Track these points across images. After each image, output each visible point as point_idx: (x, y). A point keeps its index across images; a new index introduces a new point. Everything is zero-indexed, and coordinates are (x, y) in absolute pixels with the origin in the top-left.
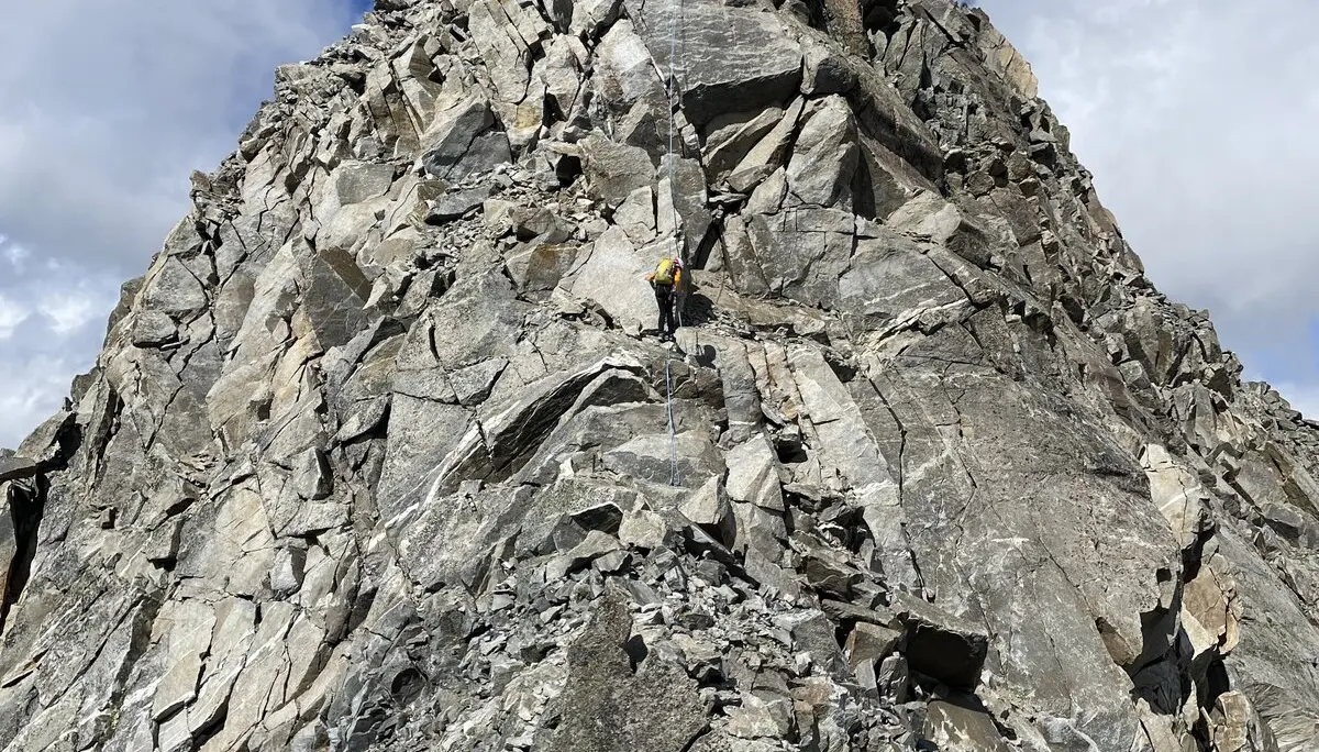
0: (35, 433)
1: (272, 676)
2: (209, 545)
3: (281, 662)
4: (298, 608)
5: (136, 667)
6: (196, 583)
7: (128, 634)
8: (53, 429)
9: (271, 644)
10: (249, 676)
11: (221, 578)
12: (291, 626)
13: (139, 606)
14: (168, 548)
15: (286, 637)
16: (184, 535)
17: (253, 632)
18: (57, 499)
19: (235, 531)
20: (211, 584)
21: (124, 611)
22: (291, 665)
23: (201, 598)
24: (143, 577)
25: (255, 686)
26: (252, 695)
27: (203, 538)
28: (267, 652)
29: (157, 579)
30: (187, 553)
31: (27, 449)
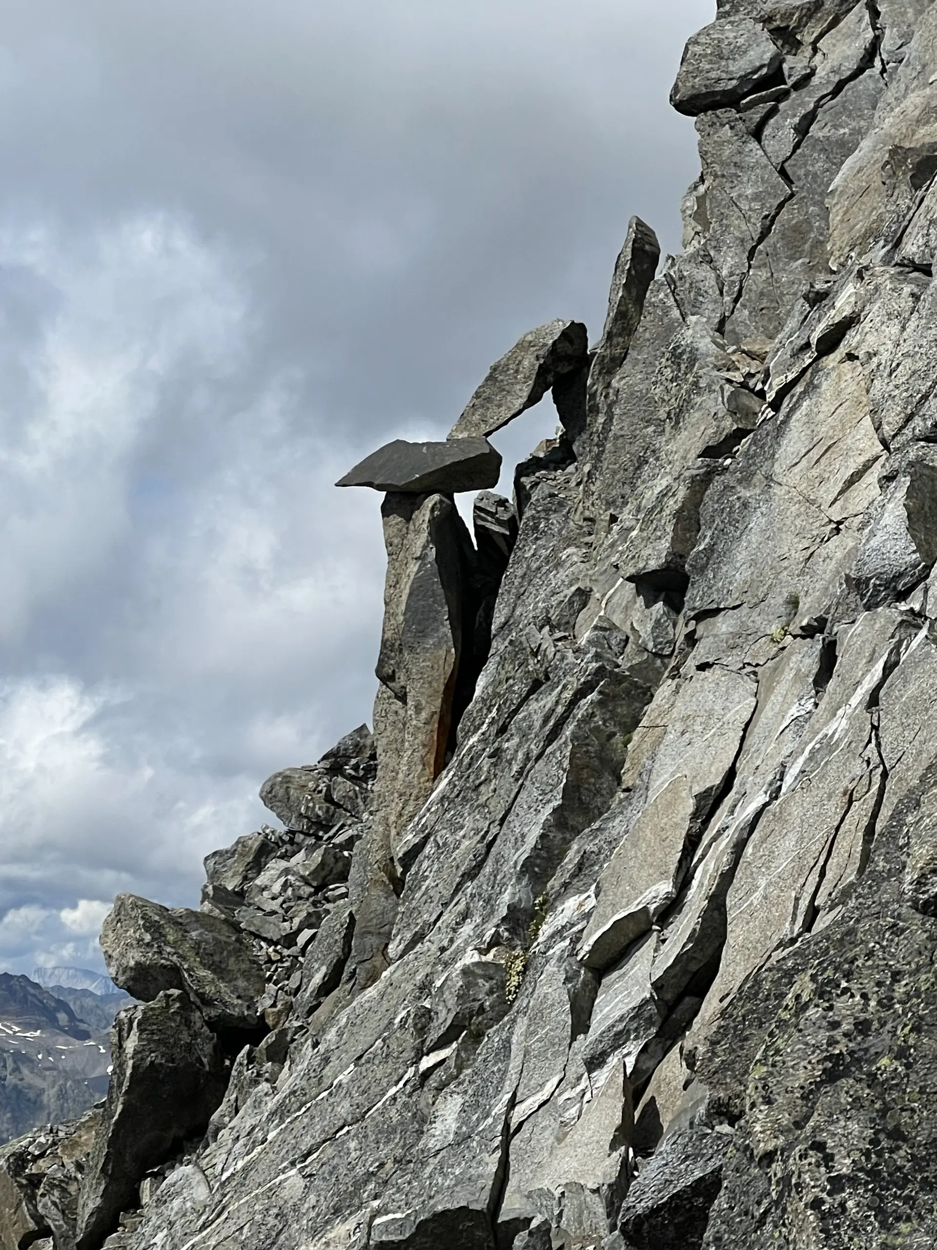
0: (491, 378)
1: (833, 809)
2: (757, 522)
3: (858, 768)
4: (914, 620)
5: (575, 847)
6: (723, 625)
7: (560, 763)
8: (530, 363)
9: (839, 725)
10: (779, 818)
11: (778, 601)
12: (888, 669)
13: (593, 696)
14: (665, 545)
15: (873, 700)
16: (709, 505)
17: (809, 706)
18: (535, 528)
19: (815, 472)
20: (757, 620)
21: (560, 709)
22: (885, 775)
23: (733, 660)
24: (613, 628)
25: (790, 842)
26: (783, 864)
27: (745, 505)
28: (828, 745)
29: (645, 631)
30: (711, 549)
31: (476, 418)
